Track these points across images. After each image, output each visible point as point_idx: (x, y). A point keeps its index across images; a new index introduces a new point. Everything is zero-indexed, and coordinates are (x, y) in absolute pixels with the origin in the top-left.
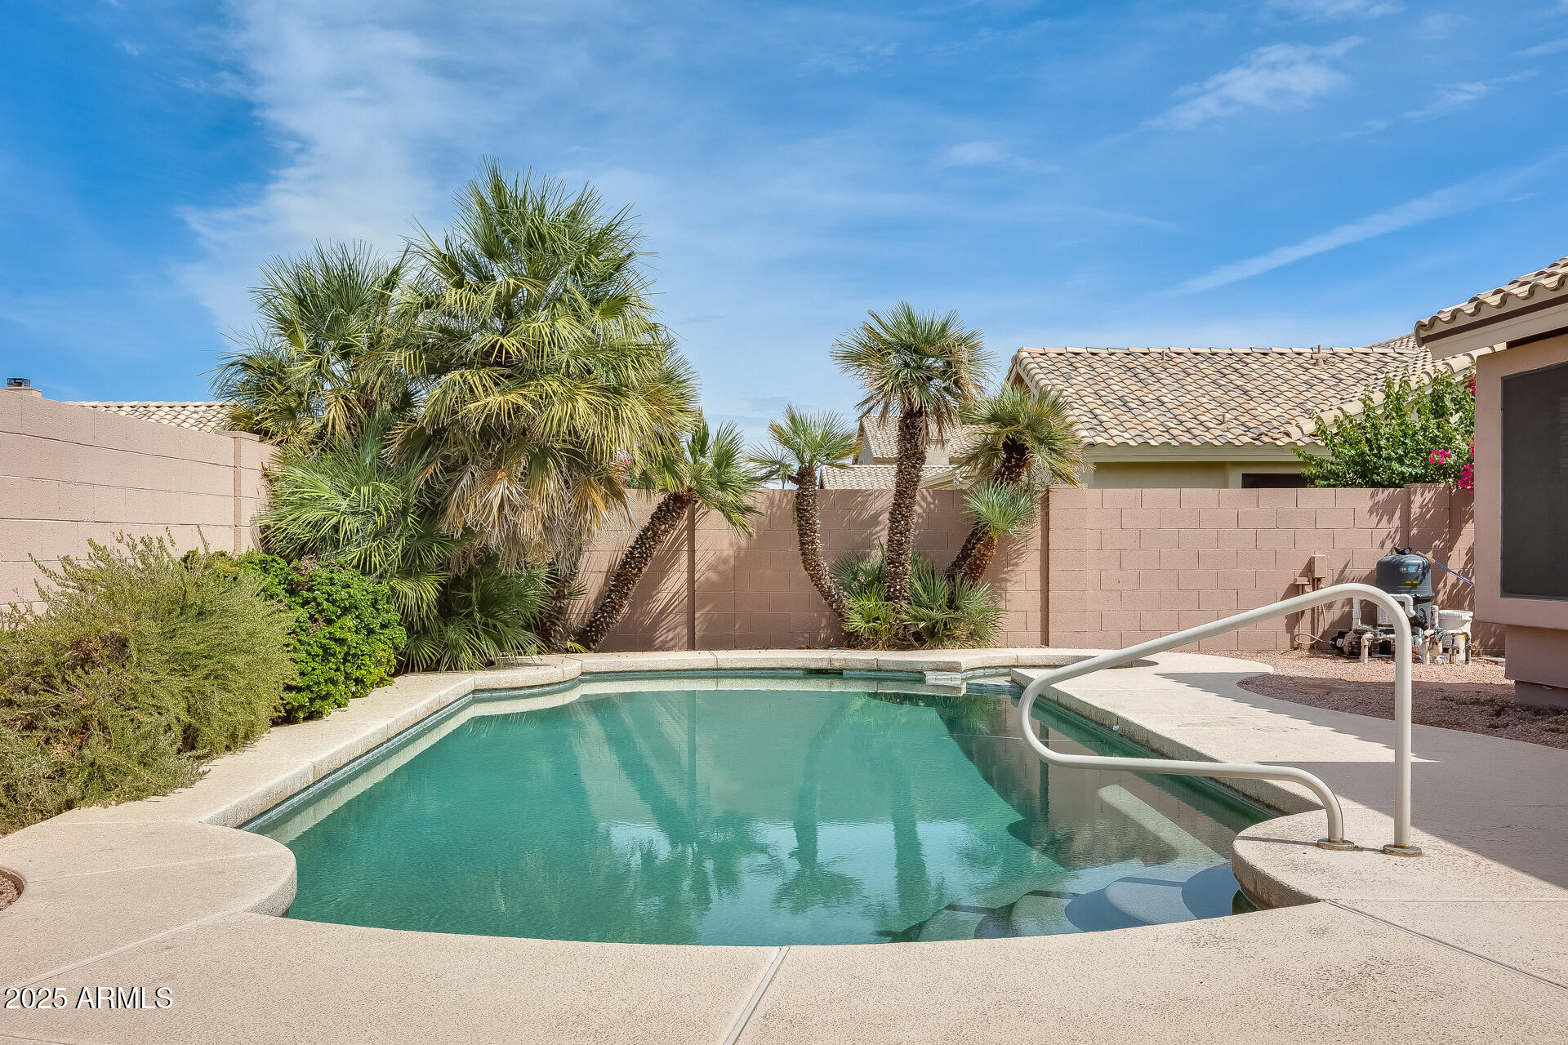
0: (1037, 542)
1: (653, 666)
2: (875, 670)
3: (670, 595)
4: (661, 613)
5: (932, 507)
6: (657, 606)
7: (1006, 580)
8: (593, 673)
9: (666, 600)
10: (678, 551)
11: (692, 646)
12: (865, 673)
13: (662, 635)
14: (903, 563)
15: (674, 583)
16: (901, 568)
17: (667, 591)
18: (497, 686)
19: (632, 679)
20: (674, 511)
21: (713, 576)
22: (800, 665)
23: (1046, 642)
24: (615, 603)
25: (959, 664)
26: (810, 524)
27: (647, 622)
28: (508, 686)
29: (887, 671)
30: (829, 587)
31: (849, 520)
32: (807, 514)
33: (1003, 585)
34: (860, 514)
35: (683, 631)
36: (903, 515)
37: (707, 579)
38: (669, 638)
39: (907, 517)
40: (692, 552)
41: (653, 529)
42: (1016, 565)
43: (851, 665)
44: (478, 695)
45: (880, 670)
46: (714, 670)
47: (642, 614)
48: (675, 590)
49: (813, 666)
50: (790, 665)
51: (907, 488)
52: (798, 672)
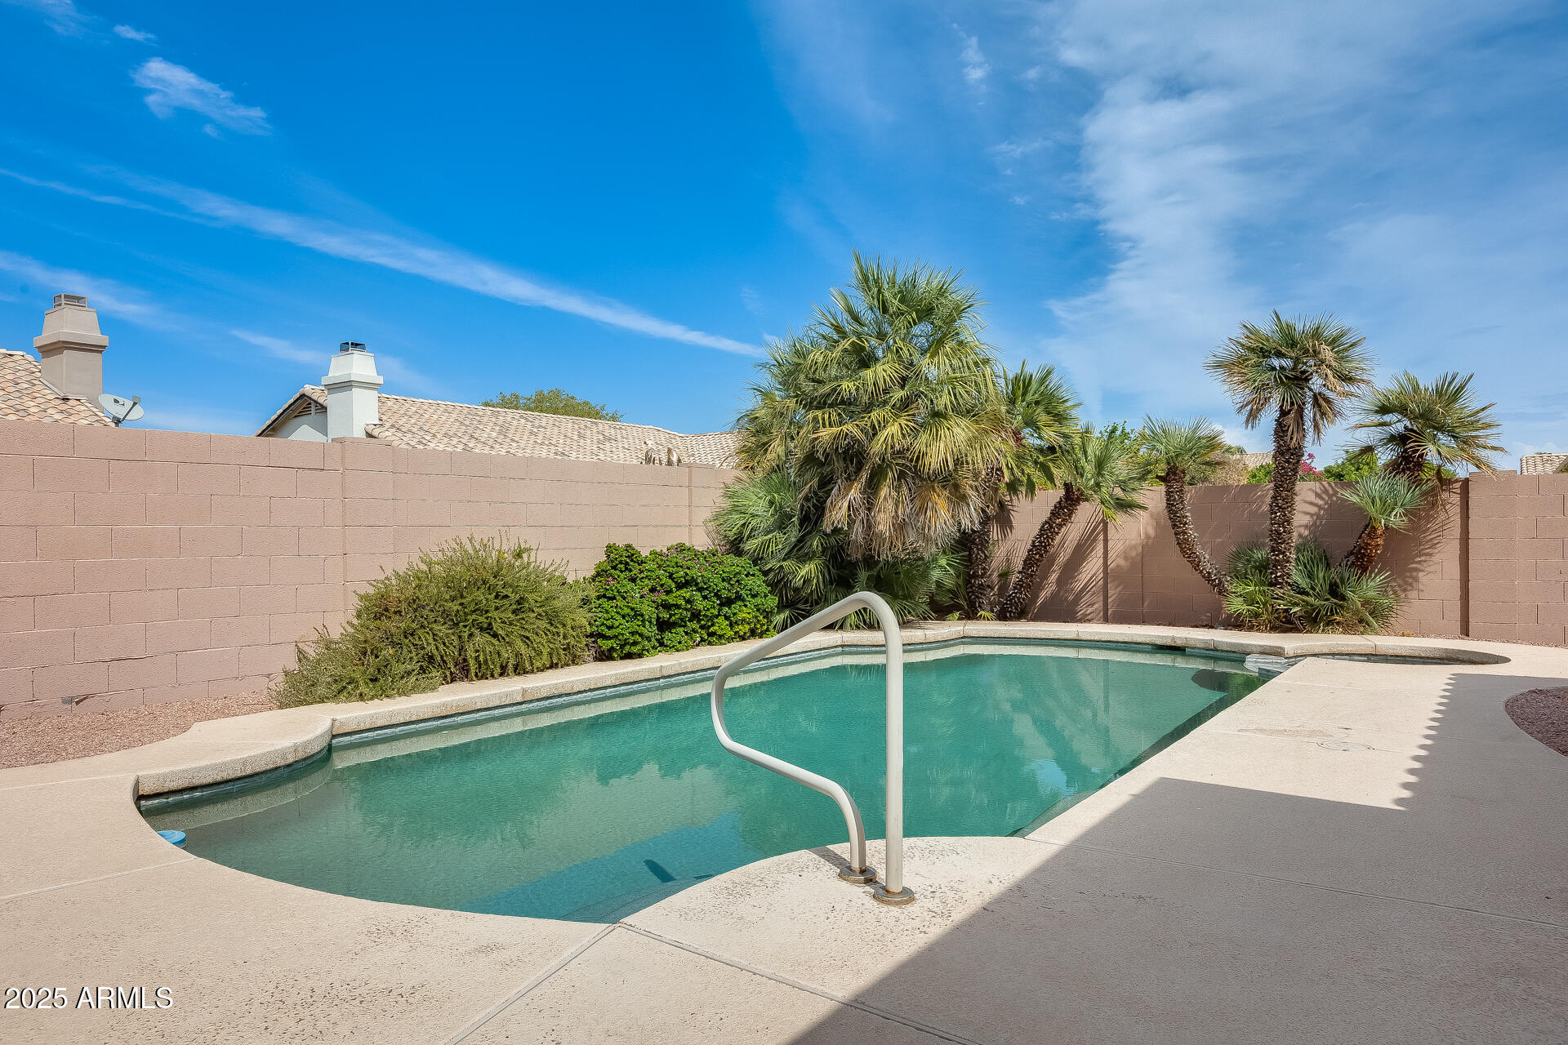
0: (1456, 531)
1: (1024, 635)
2: (1212, 650)
3: (1090, 576)
4: (1082, 591)
5: (1335, 499)
6: (1078, 586)
7: (1417, 570)
8: (974, 637)
9: (1086, 580)
10: (1095, 540)
11: (1106, 620)
12: (1205, 652)
13: (1082, 609)
14: (1284, 552)
15: (1092, 567)
16: (1281, 556)
17: (1088, 571)
18: (859, 643)
19: (1005, 644)
20: (1066, 507)
21: (1121, 562)
22: (1148, 640)
23: (1465, 632)
24: (1023, 582)
25: (1283, 649)
26: (1178, 517)
27: (1071, 598)
28: (870, 643)
29: (1222, 651)
30: (1209, 573)
31: (1250, 512)
32: (1174, 508)
33: (1414, 574)
34: (1260, 507)
35: (1099, 605)
36: (1280, 507)
37: (1118, 566)
38: (1089, 612)
39: (1285, 508)
40: (1106, 541)
41: (1049, 524)
42: (1430, 555)
43: (1192, 643)
44: (847, 649)
45: (1215, 650)
46: (1076, 640)
47: (1067, 591)
48: (1092, 572)
49: (1159, 642)
50: (1139, 640)
51: (1282, 481)
52: (1146, 646)
